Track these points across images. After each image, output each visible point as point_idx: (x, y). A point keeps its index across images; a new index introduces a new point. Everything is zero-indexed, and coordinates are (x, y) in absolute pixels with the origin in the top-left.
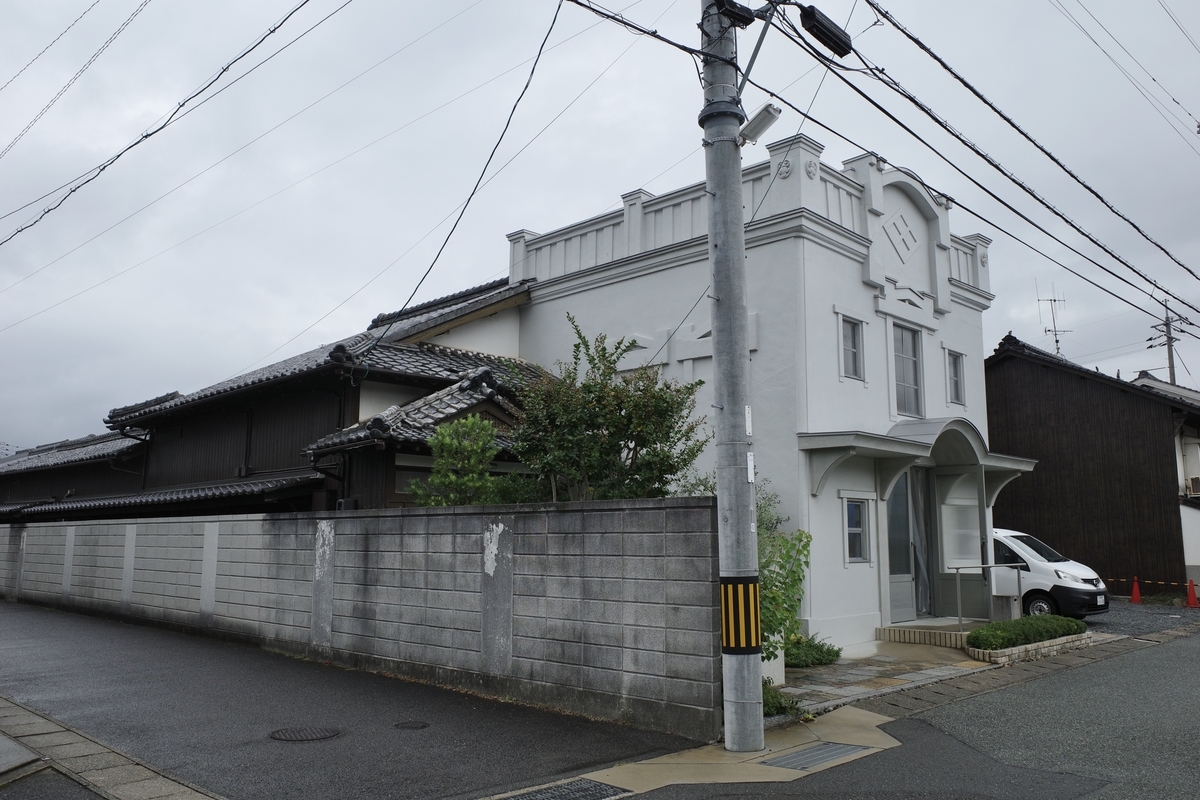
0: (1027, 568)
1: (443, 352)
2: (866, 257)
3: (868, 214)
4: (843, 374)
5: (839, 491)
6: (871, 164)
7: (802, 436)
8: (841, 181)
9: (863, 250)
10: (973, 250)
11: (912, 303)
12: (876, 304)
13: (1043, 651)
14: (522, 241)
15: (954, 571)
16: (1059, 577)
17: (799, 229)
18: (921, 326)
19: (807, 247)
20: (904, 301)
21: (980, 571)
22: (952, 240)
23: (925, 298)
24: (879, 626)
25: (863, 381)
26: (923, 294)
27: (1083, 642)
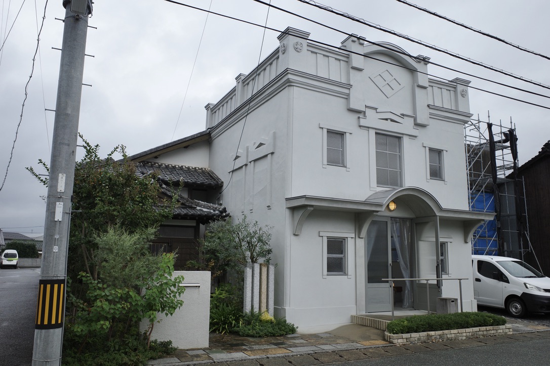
0: (507, 281)
1: (160, 166)
2: (348, 95)
3: (351, 70)
4: (325, 162)
5: (319, 232)
6: (353, 41)
7: (287, 199)
8: (330, 52)
9: (346, 91)
10: (455, 88)
11: (392, 120)
12: (359, 122)
13: (449, 336)
14: (209, 109)
15: (425, 282)
16: (527, 287)
17: (288, 81)
18: (403, 134)
19: (295, 92)
20: (387, 119)
21: (435, 282)
22: (429, 82)
23: (405, 117)
24: (354, 314)
25: (346, 167)
26: (403, 115)
27: (499, 331)
